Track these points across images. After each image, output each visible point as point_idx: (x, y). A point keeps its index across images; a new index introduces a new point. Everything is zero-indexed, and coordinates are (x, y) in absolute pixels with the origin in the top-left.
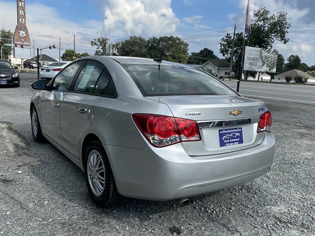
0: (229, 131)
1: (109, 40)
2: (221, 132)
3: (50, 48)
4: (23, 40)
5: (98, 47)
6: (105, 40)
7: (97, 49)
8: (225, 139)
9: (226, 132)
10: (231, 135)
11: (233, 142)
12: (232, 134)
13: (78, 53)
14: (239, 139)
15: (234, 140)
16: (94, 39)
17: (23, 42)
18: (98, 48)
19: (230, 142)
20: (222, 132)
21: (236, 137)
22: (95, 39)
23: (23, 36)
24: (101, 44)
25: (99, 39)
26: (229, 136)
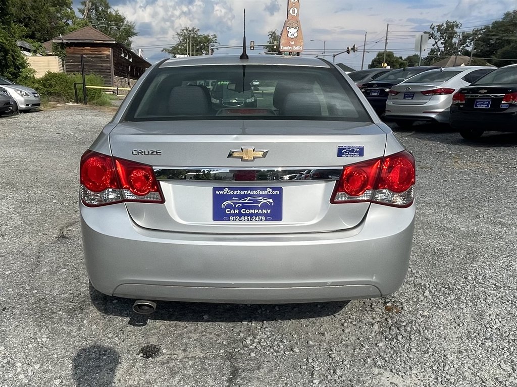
0: (242, 193)
1: (459, 25)
2: (218, 193)
3: (348, 52)
4: (293, 43)
5: (437, 41)
6: (452, 27)
7: (433, 45)
8: (229, 206)
9: (232, 193)
10: (246, 201)
11: (251, 215)
12: (249, 198)
13: (398, 56)
14: (269, 211)
15: (252, 211)
16: (430, 28)
17: (292, 46)
18: (436, 43)
19: (240, 215)
20: (221, 193)
21: (259, 205)
22: (432, 27)
23: (294, 37)
24: (442, 35)
25: (439, 26)
26: (241, 201)
